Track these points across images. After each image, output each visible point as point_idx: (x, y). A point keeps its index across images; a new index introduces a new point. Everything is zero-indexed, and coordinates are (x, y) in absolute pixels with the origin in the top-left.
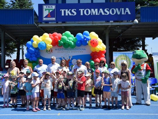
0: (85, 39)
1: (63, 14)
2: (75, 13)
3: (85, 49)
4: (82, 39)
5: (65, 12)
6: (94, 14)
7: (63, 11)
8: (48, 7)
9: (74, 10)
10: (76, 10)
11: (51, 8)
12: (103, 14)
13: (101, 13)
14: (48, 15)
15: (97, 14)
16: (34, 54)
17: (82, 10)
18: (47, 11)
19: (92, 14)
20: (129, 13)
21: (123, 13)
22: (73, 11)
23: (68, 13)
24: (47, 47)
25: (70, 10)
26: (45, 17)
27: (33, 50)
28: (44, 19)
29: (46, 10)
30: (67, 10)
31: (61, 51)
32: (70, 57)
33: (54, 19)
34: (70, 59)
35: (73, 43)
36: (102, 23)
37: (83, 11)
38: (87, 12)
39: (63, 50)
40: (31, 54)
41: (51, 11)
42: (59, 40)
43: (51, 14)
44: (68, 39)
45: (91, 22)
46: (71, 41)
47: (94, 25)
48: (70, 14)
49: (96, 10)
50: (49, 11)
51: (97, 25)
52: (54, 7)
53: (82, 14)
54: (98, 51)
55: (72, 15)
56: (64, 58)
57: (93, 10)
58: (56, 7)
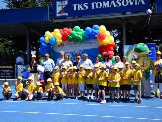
0: (93, 33)
1: (75, 9)
2: (87, 7)
3: (94, 43)
4: (90, 33)
5: (77, 6)
6: (105, 7)
7: (75, 5)
8: (61, 3)
9: (86, 4)
10: (87, 4)
11: (64, 4)
12: (115, 6)
13: (113, 5)
14: (61, 11)
15: (108, 6)
16: (46, 49)
17: (93, 4)
18: (61, 7)
19: (103, 7)
20: (143, 3)
21: (136, 4)
22: (84, 5)
23: (80, 8)
24: (57, 42)
25: (82, 4)
26: (59, 13)
27: (45, 45)
28: (58, 15)
29: (59, 6)
30: (79, 5)
31: (72, 45)
32: (80, 51)
33: (67, 14)
34: (81, 53)
35: (81, 37)
36: (114, 15)
37: (95, 4)
38: (99, 5)
39: (74, 44)
40: (44, 49)
41: (64, 7)
42: (69, 35)
43: (64, 10)
44: (76, 34)
45: (103, 15)
46: (79, 36)
47: (106, 17)
48: (82, 9)
49: (108, 2)
50: (62, 7)
51: (108, 17)
52: (66, 3)
53: (93, 8)
54: (105, 45)
55: (84, 9)
56: (74, 52)
57: (104, 2)
58: (69, 2)
